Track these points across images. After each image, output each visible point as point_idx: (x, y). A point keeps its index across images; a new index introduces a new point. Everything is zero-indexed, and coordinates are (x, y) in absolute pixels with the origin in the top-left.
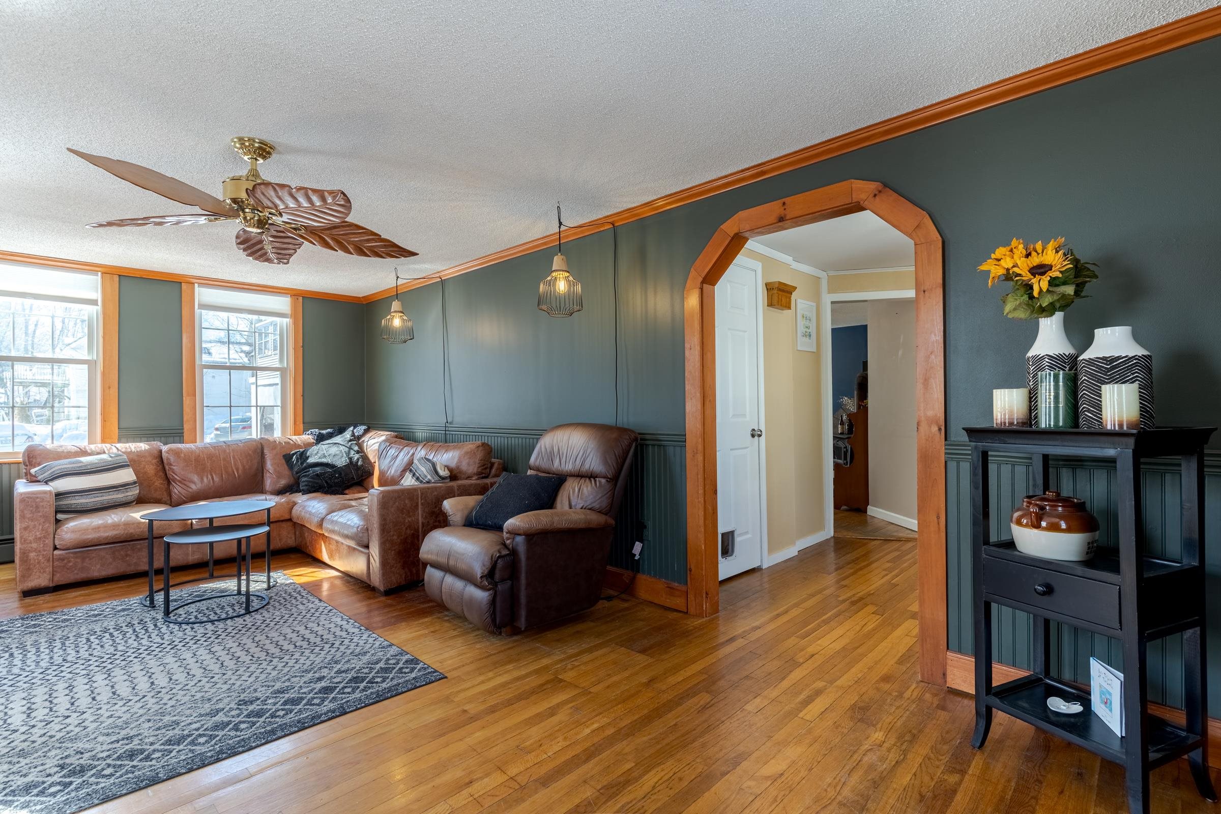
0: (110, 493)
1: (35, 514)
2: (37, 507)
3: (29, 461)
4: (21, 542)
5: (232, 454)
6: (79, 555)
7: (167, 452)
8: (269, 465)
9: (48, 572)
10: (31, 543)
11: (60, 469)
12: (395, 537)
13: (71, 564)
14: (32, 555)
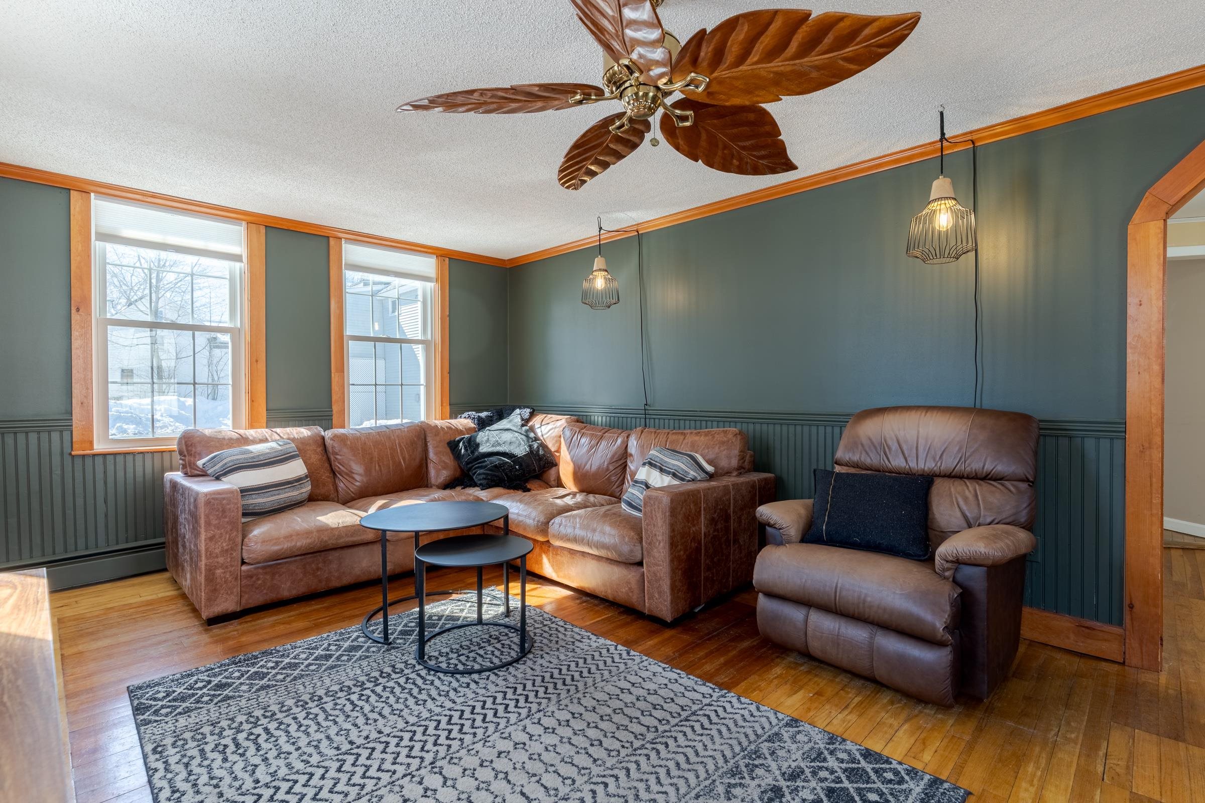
0: (286, 490)
1: (222, 520)
2: (224, 511)
3: (187, 450)
4: (206, 555)
5: (397, 442)
6: (268, 570)
7: (332, 439)
8: (431, 455)
9: (235, 594)
10: (217, 557)
11: (232, 461)
12: (682, 553)
13: (260, 582)
14: (219, 572)
